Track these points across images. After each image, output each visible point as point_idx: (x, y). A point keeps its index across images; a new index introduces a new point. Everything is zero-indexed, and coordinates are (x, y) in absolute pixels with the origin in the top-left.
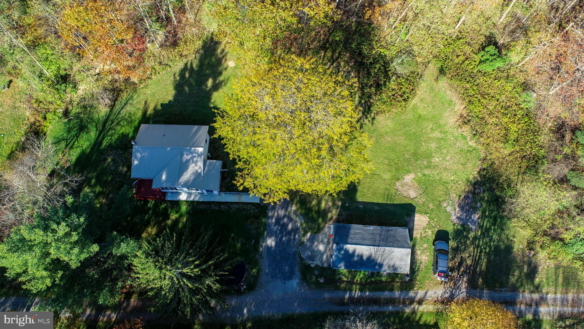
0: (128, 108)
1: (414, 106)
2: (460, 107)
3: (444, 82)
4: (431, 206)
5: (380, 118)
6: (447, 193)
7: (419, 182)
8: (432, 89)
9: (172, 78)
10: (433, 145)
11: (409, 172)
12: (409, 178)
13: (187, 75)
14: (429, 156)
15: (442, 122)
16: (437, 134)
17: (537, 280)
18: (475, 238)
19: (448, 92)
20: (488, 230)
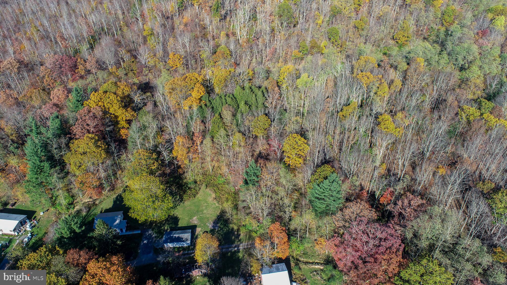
0: (95, 211)
1: (198, 198)
2: (214, 195)
3: (208, 190)
4: (202, 225)
5: (186, 203)
6: (208, 220)
7: (198, 219)
8: (204, 192)
9: (113, 200)
10: (204, 208)
11: (195, 216)
12: (195, 218)
13: (119, 197)
14: (202, 211)
15: (207, 201)
16: (205, 204)
17: (240, 238)
18: (218, 231)
19: (209, 192)
20: (222, 228)
